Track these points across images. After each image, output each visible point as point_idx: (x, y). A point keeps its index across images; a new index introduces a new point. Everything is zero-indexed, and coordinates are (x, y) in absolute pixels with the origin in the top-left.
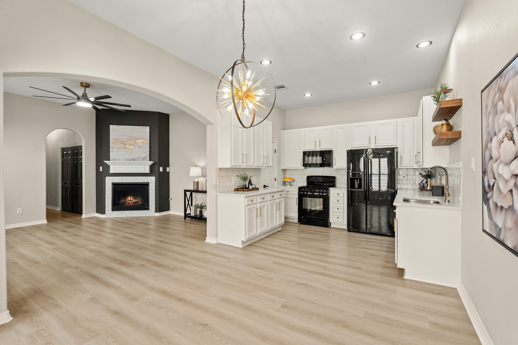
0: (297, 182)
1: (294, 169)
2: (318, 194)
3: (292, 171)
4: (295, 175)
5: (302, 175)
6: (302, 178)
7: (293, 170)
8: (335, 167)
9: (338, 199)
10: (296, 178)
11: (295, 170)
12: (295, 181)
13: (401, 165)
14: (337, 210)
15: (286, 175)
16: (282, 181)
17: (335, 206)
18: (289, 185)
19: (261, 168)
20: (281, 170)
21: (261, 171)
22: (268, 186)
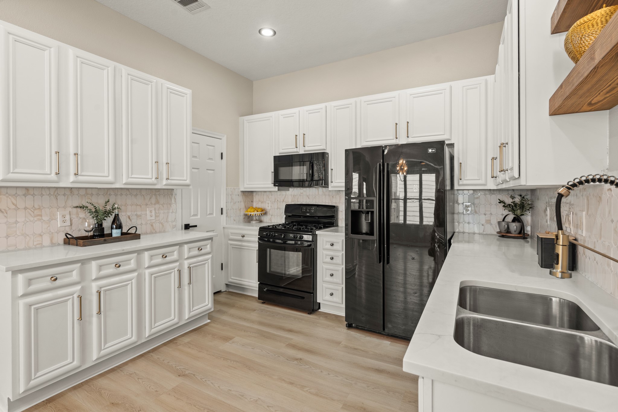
0: (272, 215)
1: (266, 191)
2: (293, 242)
3: (264, 195)
4: (267, 202)
5: (280, 202)
6: (280, 209)
7: (265, 194)
8: (332, 187)
9: (332, 253)
10: (270, 208)
11: (268, 193)
12: (268, 214)
13: (461, 183)
14: (329, 278)
15: (254, 202)
16: (242, 213)
17: (326, 269)
18: (254, 222)
19: (173, 189)
20: (240, 193)
21: (176, 194)
22: (196, 226)
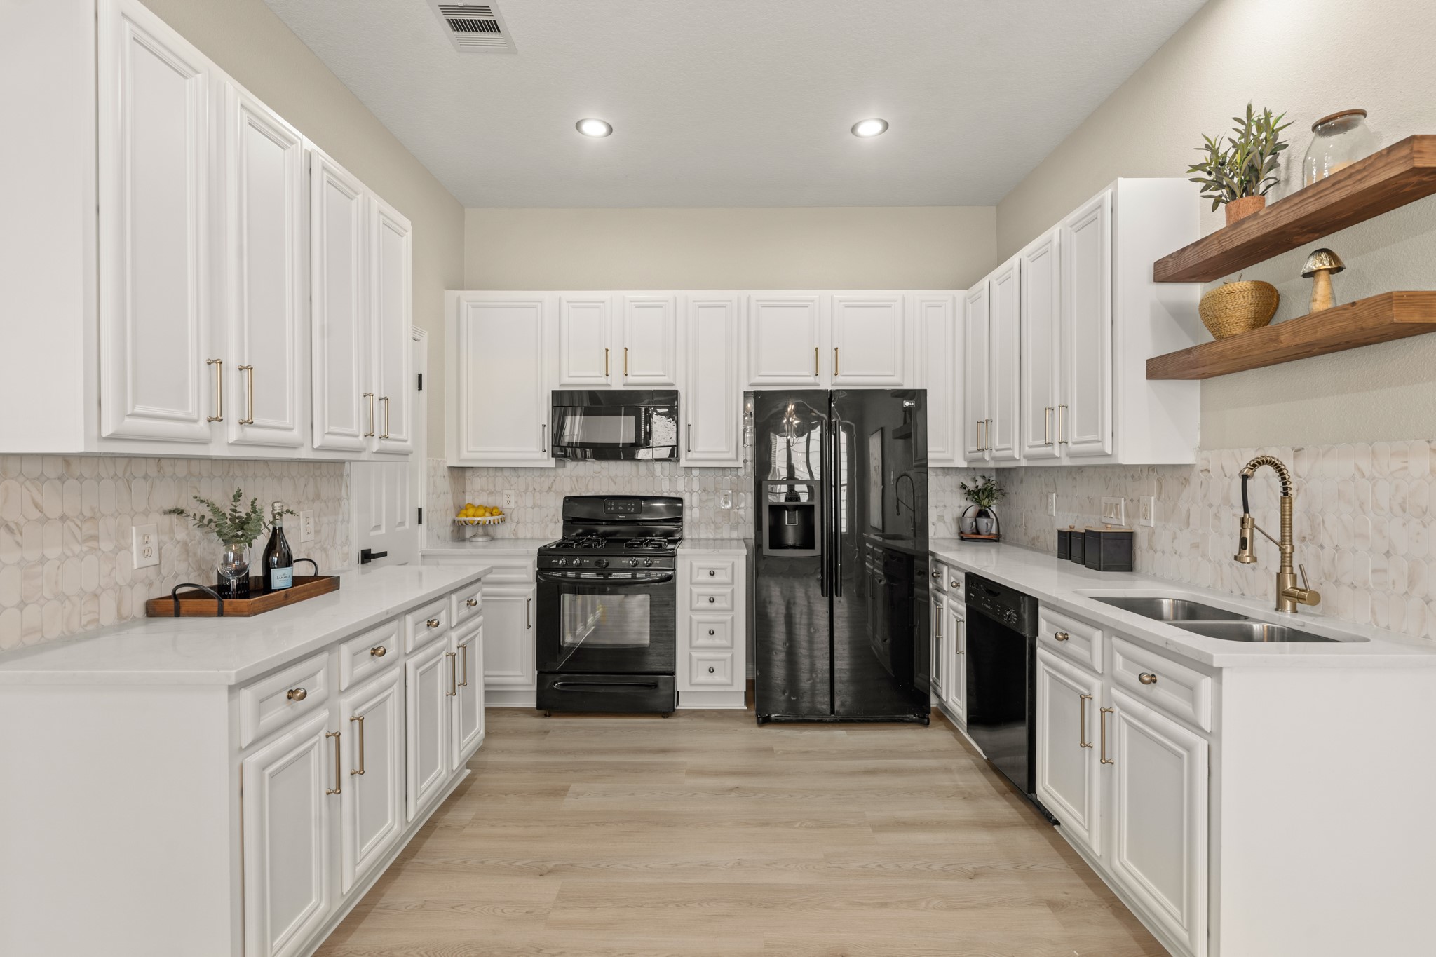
0: (518, 523)
1: (501, 469)
2: (629, 575)
3: (495, 476)
4: (506, 492)
5: (541, 492)
6: (540, 507)
7: (499, 474)
8: (687, 460)
9: (711, 590)
10: (512, 505)
11: (506, 473)
12: (508, 520)
14: (704, 640)
15: (467, 493)
16: (449, 522)
17: (700, 622)
18: (480, 539)
19: (342, 462)
20: (446, 473)
21: (349, 476)
22: (384, 554)
